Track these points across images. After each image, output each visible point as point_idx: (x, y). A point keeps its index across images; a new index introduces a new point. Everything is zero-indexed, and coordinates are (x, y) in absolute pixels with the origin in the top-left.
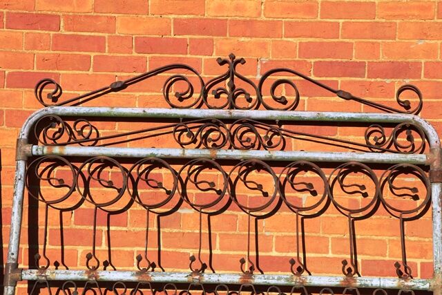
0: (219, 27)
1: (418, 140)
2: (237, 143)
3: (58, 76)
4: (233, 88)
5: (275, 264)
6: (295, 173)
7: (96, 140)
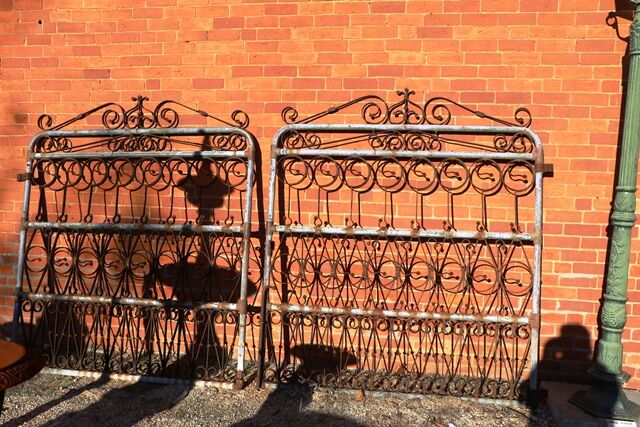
0: (398, 71)
1: (528, 144)
2: (410, 146)
3: (295, 104)
4: (407, 110)
5: (434, 224)
6: (447, 166)
7: (319, 145)
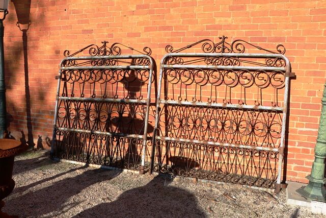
1: (283, 63)
2: (225, 64)
3: (172, 44)
4: (224, 46)
6: (243, 73)
7: (183, 63)
